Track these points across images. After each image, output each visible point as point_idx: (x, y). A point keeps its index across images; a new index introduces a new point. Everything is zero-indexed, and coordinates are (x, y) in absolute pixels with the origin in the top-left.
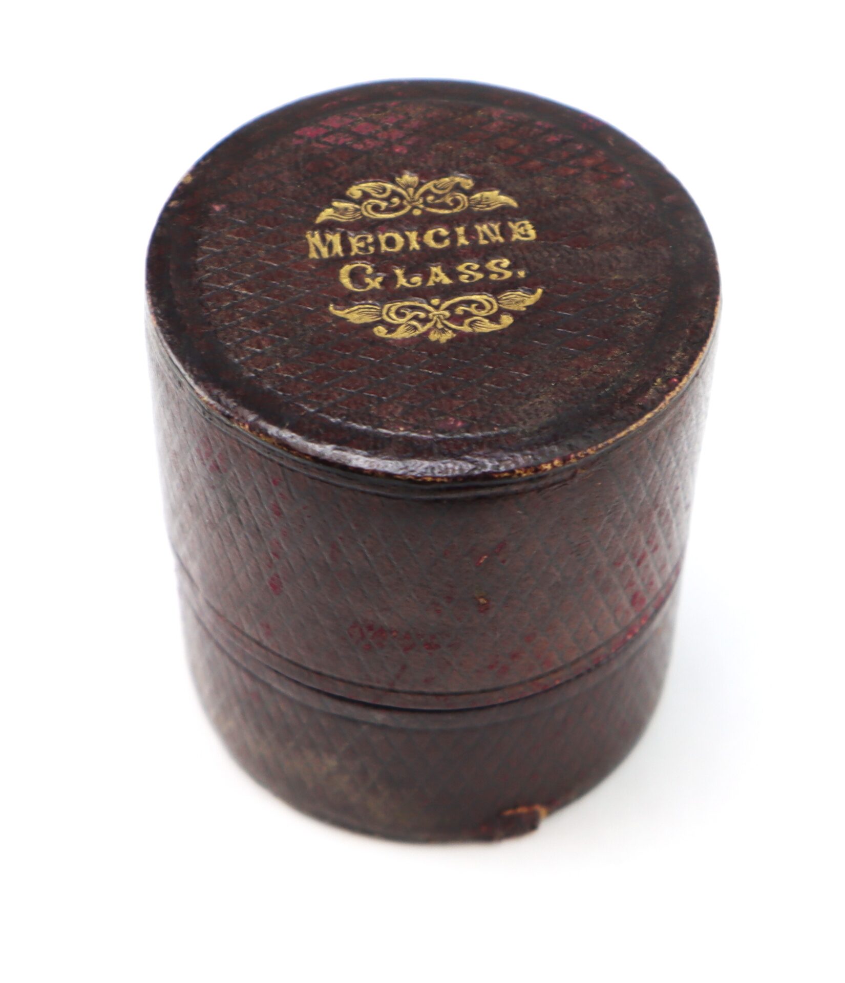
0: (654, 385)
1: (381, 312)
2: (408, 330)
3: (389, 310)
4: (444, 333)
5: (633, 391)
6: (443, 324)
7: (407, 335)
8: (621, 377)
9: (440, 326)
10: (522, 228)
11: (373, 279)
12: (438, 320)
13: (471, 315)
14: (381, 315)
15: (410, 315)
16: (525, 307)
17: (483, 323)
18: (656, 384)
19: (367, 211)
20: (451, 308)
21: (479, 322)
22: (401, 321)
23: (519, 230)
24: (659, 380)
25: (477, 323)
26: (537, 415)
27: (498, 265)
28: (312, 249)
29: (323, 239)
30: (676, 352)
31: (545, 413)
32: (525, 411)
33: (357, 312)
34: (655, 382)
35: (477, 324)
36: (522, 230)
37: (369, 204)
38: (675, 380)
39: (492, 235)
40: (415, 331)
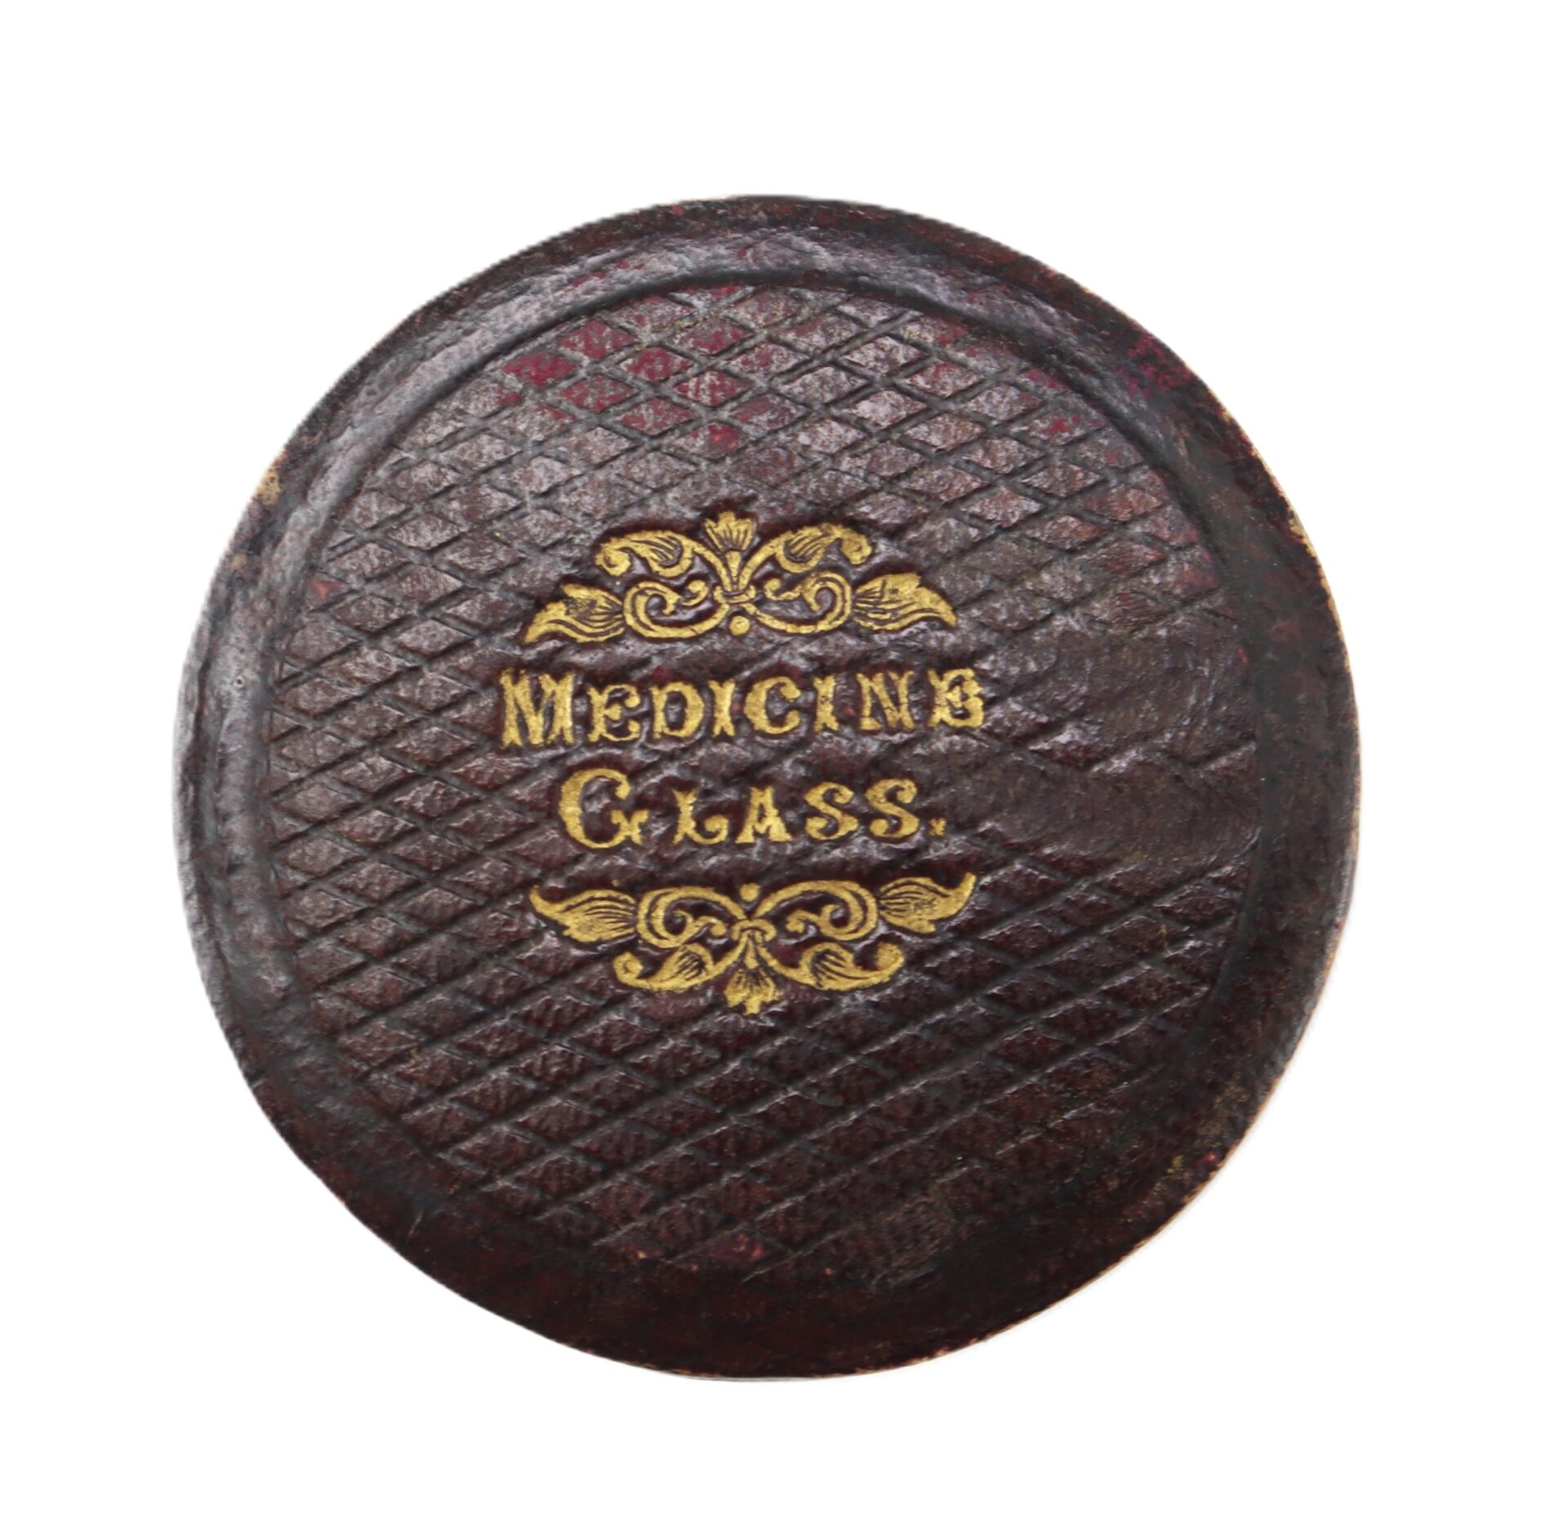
0: (1166, 1174)
1: (635, 913)
2: (684, 967)
3: (653, 906)
4: (758, 984)
5: (1121, 1187)
6: (758, 957)
7: (681, 983)
8: (1103, 1147)
9: (752, 963)
10: (957, 690)
11: (628, 816)
12: (751, 944)
13: (820, 938)
14: (634, 923)
15: (693, 927)
16: (931, 922)
17: (841, 962)
18: (1170, 1171)
19: (634, 614)
20: (778, 918)
21: (832, 958)
22: (671, 942)
23: (950, 696)
24: (1177, 1161)
25: (827, 960)
26: (917, 1241)
27: (892, 797)
28: (511, 717)
29: (537, 693)
30: (1227, 1087)
31: (933, 1239)
32: (893, 1228)
33: (586, 907)
34: (1170, 1165)
35: (827, 964)
36: (955, 696)
37: (642, 592)
38: (1212, 1157)
39: (891, 705)
40: (699, 973)
